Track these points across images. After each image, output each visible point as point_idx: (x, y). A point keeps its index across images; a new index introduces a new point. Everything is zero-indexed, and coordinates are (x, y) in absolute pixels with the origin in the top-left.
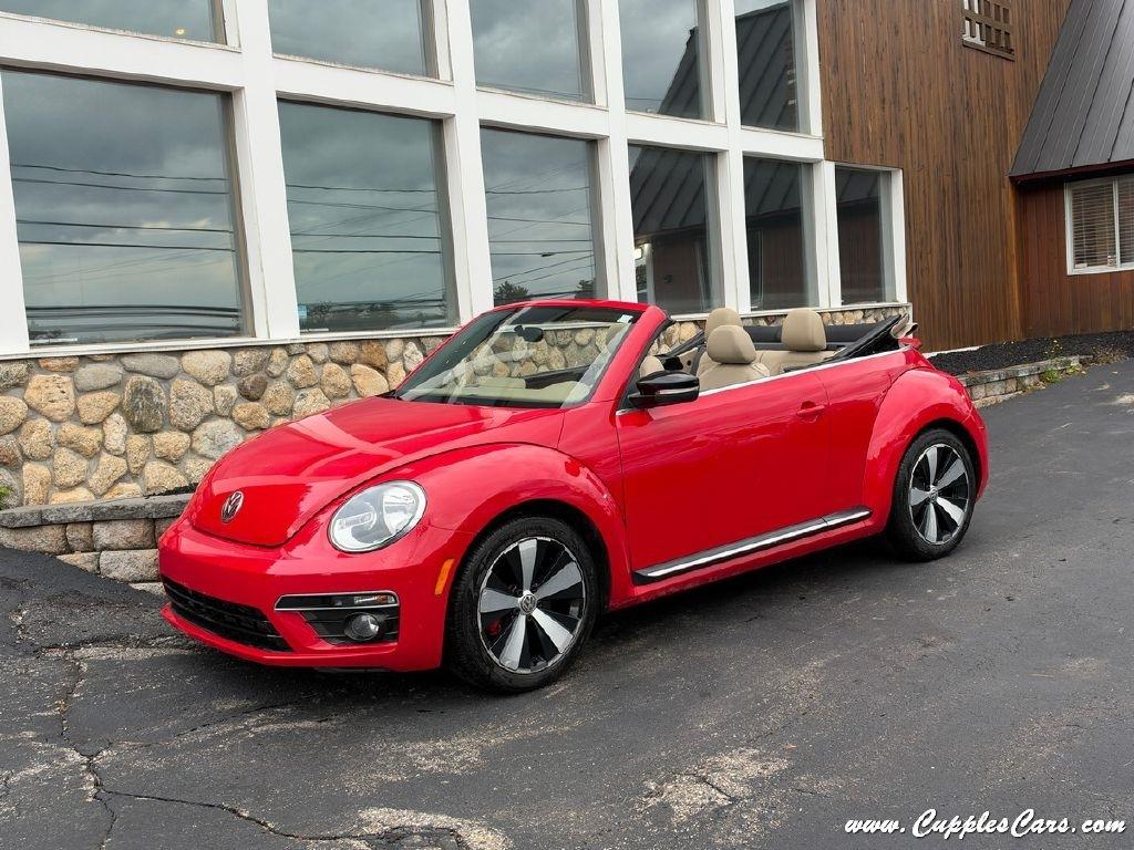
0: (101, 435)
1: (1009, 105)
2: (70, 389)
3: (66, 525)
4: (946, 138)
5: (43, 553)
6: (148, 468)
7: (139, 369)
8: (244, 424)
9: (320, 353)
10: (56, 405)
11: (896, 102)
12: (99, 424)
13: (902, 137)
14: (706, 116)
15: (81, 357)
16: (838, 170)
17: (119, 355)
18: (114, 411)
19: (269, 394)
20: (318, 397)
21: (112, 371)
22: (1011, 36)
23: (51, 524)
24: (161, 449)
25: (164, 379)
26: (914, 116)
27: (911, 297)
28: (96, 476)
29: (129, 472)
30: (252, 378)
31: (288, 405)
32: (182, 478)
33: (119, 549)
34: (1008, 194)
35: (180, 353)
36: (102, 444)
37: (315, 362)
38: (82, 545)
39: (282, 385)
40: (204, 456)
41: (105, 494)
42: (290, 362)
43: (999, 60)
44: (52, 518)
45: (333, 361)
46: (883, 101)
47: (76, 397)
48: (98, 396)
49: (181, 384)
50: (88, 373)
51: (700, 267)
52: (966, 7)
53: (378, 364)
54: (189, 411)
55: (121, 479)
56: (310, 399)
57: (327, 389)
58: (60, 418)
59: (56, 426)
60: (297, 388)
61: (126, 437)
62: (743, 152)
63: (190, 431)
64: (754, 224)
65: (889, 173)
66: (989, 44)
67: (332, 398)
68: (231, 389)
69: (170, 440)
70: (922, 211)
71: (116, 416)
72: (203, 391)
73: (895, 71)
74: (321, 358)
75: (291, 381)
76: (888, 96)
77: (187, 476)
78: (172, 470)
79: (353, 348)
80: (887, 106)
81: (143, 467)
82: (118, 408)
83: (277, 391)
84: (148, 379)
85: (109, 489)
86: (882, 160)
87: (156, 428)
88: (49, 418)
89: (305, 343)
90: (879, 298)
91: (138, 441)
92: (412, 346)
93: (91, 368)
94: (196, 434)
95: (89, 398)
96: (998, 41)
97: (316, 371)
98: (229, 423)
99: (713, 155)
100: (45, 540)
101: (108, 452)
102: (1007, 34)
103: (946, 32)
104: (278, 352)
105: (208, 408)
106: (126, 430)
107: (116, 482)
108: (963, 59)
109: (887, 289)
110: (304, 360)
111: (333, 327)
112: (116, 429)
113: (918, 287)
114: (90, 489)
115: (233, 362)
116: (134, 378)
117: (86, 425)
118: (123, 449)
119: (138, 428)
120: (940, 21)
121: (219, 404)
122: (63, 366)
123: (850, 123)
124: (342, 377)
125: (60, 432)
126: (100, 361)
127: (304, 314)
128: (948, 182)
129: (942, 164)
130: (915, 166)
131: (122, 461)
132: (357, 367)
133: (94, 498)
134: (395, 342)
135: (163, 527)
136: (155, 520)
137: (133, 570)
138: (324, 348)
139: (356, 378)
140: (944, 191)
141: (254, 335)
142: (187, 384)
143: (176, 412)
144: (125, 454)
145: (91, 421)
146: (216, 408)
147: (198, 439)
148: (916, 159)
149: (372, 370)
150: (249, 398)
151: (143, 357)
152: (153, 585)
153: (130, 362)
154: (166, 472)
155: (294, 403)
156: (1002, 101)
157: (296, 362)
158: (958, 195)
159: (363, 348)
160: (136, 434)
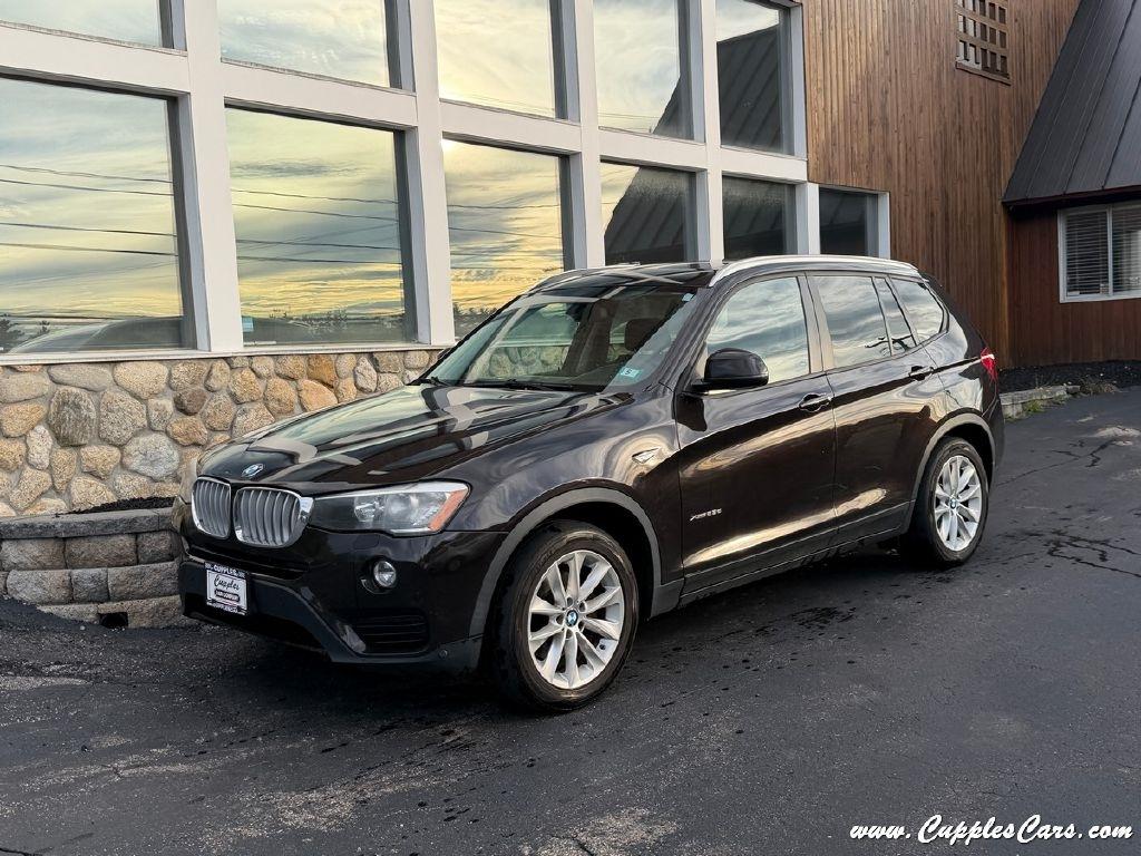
0: (24, 449)
1: (1004, 130)
4: (935, 162)
6: (74, 484)
7: (66, 380)
8: (179, 439)
9: (263, 367)
11: (885, 125)
12: (24, 437)
13: (889, 161)
14: (684, 135)
15: (4, 368)
16: (821, 190)
17: (47, 366)
18: (39, 423)
19: (208, 409)
20: (261, 413)
21: (38, 383)
22: (1008, 60)
24: (88, 463)
25: (95, 391)
26: (901, 138)
28: (16, 491)
29: (53, 487)
30: (190, 391)
31: (229, 420)
32: (110, 494)
33: (28, 569)
34: (1000, 220)
35: (112, 364)
36: (25, 458)
37: (259, 376)
39: (222, 400)
40: (136, 472)
41: (26, 509)
42: (231, 376)
43: (994, 83)
45: (278, 375)
46: (871, 123)
48: (21, 408)
49: (112, 397)
50: (12, 383)
52: (961, 29)
53: (327, 380)
54: (119, 424)
55: (43, 494)
56: (252, 415)
57: (271, 404)
60: (238, 403)
61: (51, 452)
62: (723, 171)
63: (121, 447)
65: (875, 196)
66: (985, 68)
67: (277, 414)
68: (169, 405)
69: (97, 454)
70: (909, 235)
71: (41, 429)
72: (135, 405)
73: (884, 93)
74: (264, 372)
75: (233, 395)
76: (877, 117)
77: (116, 492)
78: (100, 486)
79: (301, 363)
80: (875, 130)
81: (69, 481)
82: (44, 420)
83: (216, 406)
84: (78, 391)
85: (31, 504)
86: (868, 183)
87: (83, 442)
89: (248, 357)
91: (64, 455)
92: (366, 363)
93: (15, 378)
94: (130, 448)
95: (11, 408)
96: (994, 64)
97: (260, 386)
98: (163, 439)
99: (692, 175)
101: (32, 466)
102: (1004, 58)
103: (939, 54)
104: (220, 364)
105: (141, 422)
106: (51, 443)
107: (39, 497)
108: (955, 81)
110: (246, 374)
111: (281, 341)
112: (41, 444)
114: (10, 503)
115: (170, 375)
116: (62, 388)
117: (7, 437)
118: (47, 464)
119: (64, 441)
120: (933, 42)
121: (153, 417)
123: (834, 144)
124: (286, 391)
126: (25, 372)
127: (250, 325)
128: (937, 207)
129: (931, 188)
130: (903, 190)
131: (46, 475)
132: (305, 383)
133: (14, 514)
134: (348, 357)
135: (74, 547)
136: (65, 539)
137: (40, 591)
138: (270, 362)
139: (303, 394)
140: (932, 215)
141: (194, 347)
142: (119, 396)
143: (106, 426)
144: (50, 469)
145: (13, 434)
146: (149, 423)
147: (129, 454)
148: (903, 182)
149: (320, 385)
150: (187, 413)
151: (72, 367)
152: (61, 607)
153: (58, 373)
154: (93, 489)
155: (235, 418)
156: (996, 125)
157: (238, 376)
158: (947, 219)
159: (312, 363)
160: (63, 447)
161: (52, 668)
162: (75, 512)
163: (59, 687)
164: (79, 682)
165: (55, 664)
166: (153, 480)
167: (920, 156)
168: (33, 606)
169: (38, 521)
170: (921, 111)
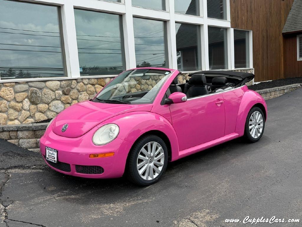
0: (22, 105)
1: (282, 13)
2: (12, 92)
3: (10, 131)
4: (264, 22)
5: (3, 139)
6: (36, 114)
7: (33, 86)
8: (64, 102)
9: (86, 82)
10: (9, 96)
11: (251, 12)
12: (22, 102)
13: (252, 22)
14: (197, 14)
15: (16, 83)
16: (234, 30)
17: (27, 82)
18: (26, 98)
19: (71, 93)
20: (85, 94)
21: (26, 87)
23: (6, 131)
24: (40, 109)
25: (41, 89)
26: (256, 15)
27: (254, 67)
28: (20, 117)
29: (30, 116)
30: (66, 88)
31: (77, 96)
32: (46, 117)
33: (25, 139)
34: (281, 38)
35: (45, 81)
36: (22, 108)
37: (84, 84)
38: (14, 137)
39: (75, 91)
40: (52, 111)
41: (23, 122)
42: (77, 84)
44: (6, 129)
45: (90, 84)
46: (247, 11)
47: (15, 94)
48: (21, 94)
49: (45, 90)
50: (18, 87)
51: (195, 58)
53: (103, 85)
54: (48, 98)
55: (28, 118)
56: (83, 95)
57: (88, 92)
58: (10, 100)
59: (9, 103)
60: (79, 91)
61: (29, 106)
62: (208, 25)
63: (48, 104)
64: (210, 46)
65: (249, 31)
67: (90, 94)
68: (60, 92)
69: (42, 106)
70: (258, 42)
71: (26, 100)
72: (52, 92)
73: (251, 3)
74: (86, 83)
75: (78, 89)
76: (249, 9)
77: (47, 117)
78: (43, 115)
79: (96, 80)
80: (248, 13)
81: (34, 114)
82: (27, 97)
83: (74, 93)
84: (36, 89)
85: (24, 120)
86: (247, 28)
87: (38, 103)
88: (6, 100)
89: (82, 79)
90: (245, 67)
91: (33, 107)
93: (19, 86)
94: (50, 105)
95: (18, 94)
97: (85, 87)
98: (59, 102)
99: (199, 26)
100: (4, 136)
101: (24, 110)
104: (74, 81)
105: (54, 97)
106: (29, 103)
107: (26, 118)
109: (247, 64)
110: (81, 83)
111: (90, 74)
112: (27, 104)
113: (256, 64)
114: (19, 120)
115: (61, 84)
116: (32, 88)
117: (17, 102)
119: (33, 103)
121: (57, 96)
122: (10, 85)
123: (238, 17)
124: (92, 89)
125: (10, 104)
126: (22, 84)
127: (82, 70)
128: (265, 34)
129: (263, 29)
130: (256, 30)
131: (28, 112)
132: (97, 86)
133: (20, 123)
134: (108, 79)
135: (37, 133)
136: (35, 130)
137: (29, 145)
138: (87, 80)
139: (96, 89)
140: (264, 37)
141: (67, 76)
142: (47, 90)
143: (44, 98)
144: (29, 110)
145: (19, 101)
146: (56, 97)
147: (50, 106)
148: (256, 27)
149: (101, 87)
150: (65, 94)
151: (34, 82)
152: (34, 149)
153: (31, 84)
154: (41, 116)
155: (78, 96)
156: (280, 11)
157: (79, 84)
158: (267, 38)
159: (99, 80)
160: (32, 105)
161: (33, 167)
162: (36, 123)
163: (35, 172)
164: (41, 171)
165: (34, 165)
166: (57, 113)
167: (260, 20)
168: (27, 149)
169: (27, 125)
170: (261, 7)
